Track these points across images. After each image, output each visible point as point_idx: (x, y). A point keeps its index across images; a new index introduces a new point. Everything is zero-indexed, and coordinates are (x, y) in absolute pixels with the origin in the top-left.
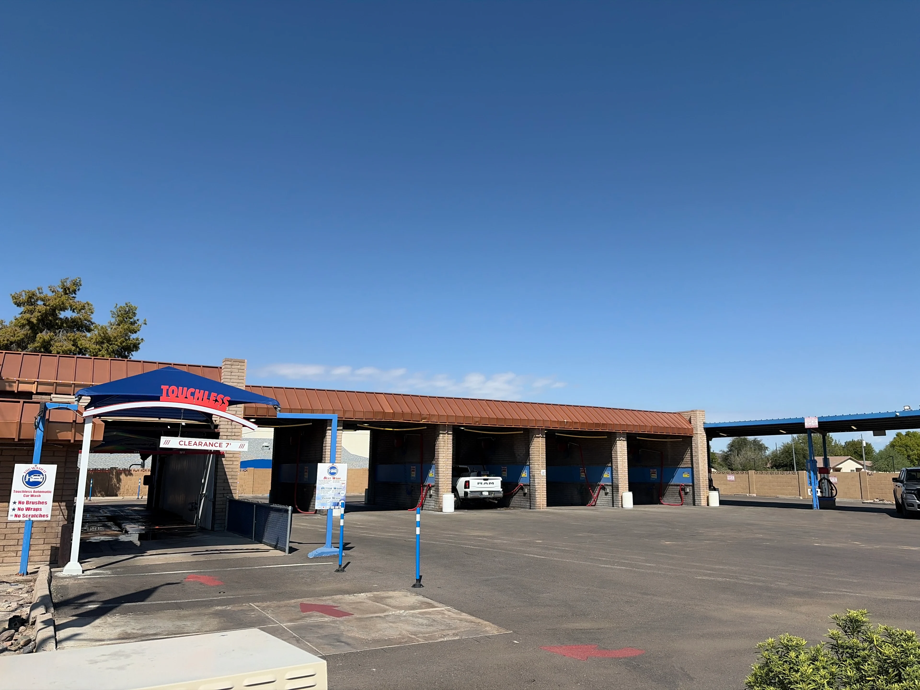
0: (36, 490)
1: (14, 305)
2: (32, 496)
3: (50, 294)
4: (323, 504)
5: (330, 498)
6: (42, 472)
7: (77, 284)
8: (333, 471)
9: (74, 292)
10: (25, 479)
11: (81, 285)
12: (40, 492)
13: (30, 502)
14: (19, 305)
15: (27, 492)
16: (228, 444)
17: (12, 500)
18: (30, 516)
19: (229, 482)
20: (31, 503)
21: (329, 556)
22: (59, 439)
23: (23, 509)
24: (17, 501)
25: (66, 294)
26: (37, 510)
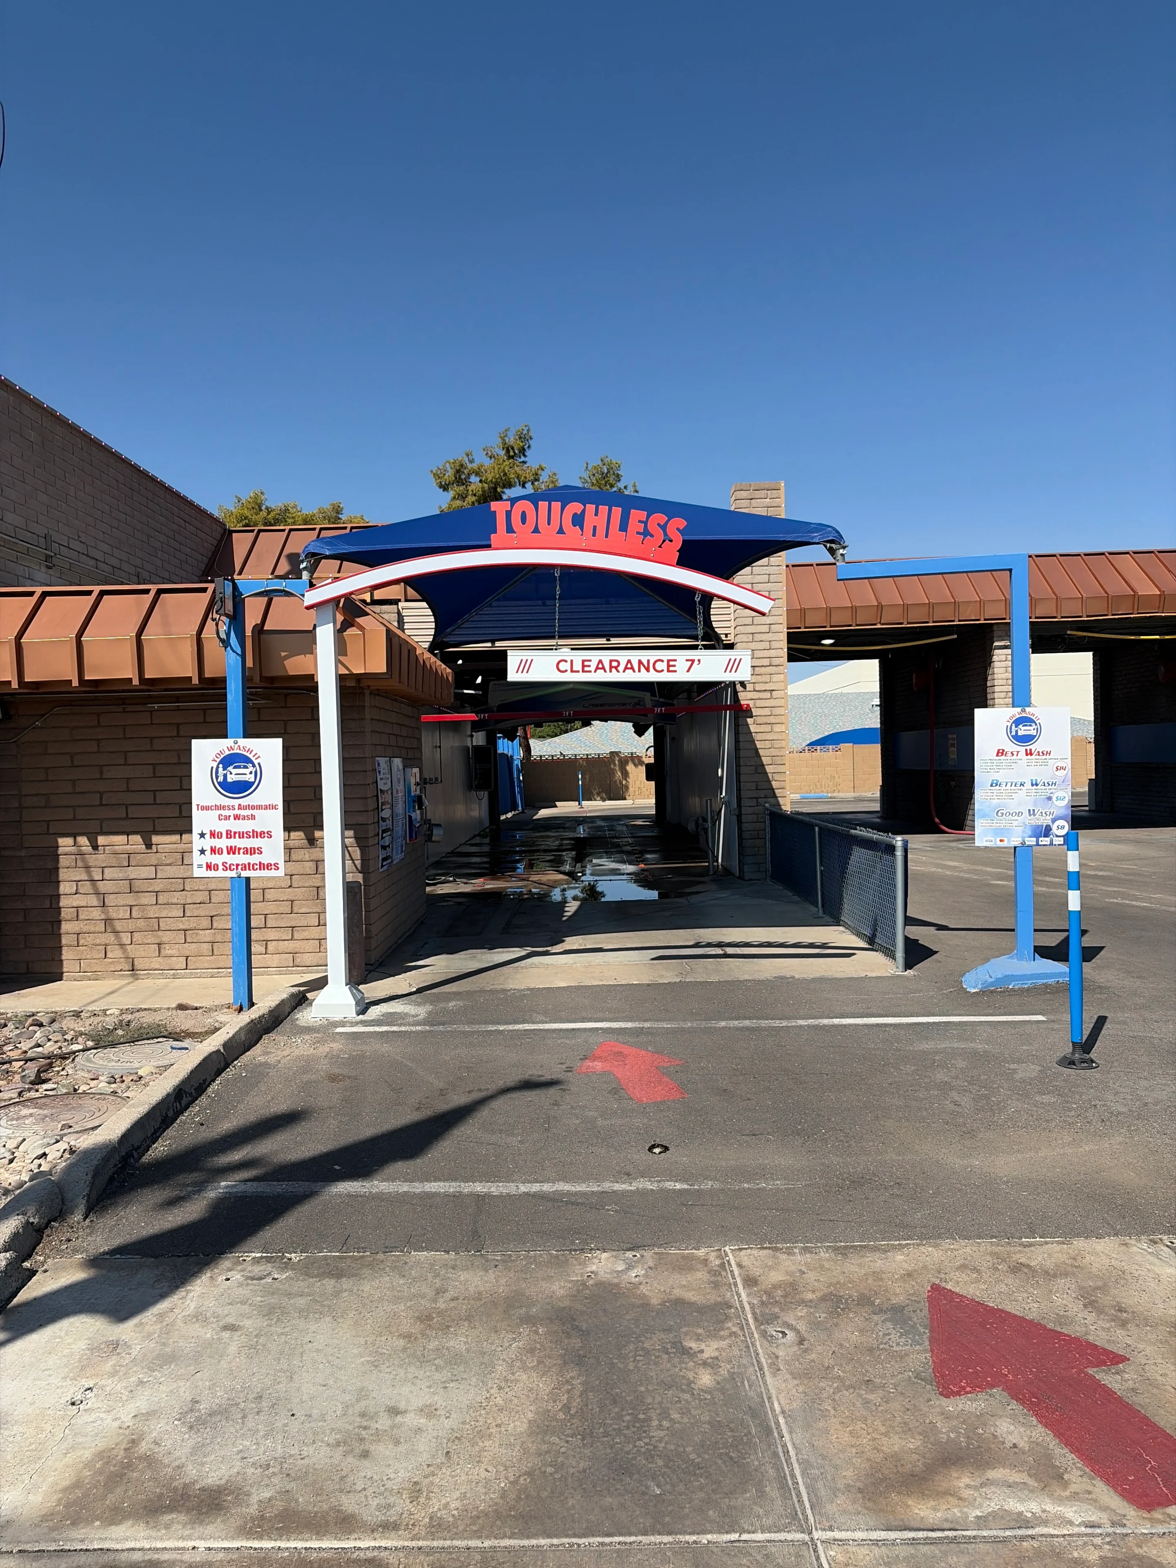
0: (243, 802)
1: (438, 488)
2: (237, 817)
3: (488, 463)
4: (998, 832)
5: (1019, 814)
6: (251, 756)
7: (524, 437)
8: (1023, 731)
9: (523, 451)
10: (217, 777)
11: (531, 439)
12: (253, 808)
13: (235, 833)
14: (445, 488)
15: (223, 808)
16: (693, 661)
17: (196, 829)
18: (240, 867)
19: (768, 771)
20: (237, 835)
21: (1028, 990)
22: (291, 673)
23: (220, 851)
24: (207, 831)
25: (510, 457)
26: (251, 851)
